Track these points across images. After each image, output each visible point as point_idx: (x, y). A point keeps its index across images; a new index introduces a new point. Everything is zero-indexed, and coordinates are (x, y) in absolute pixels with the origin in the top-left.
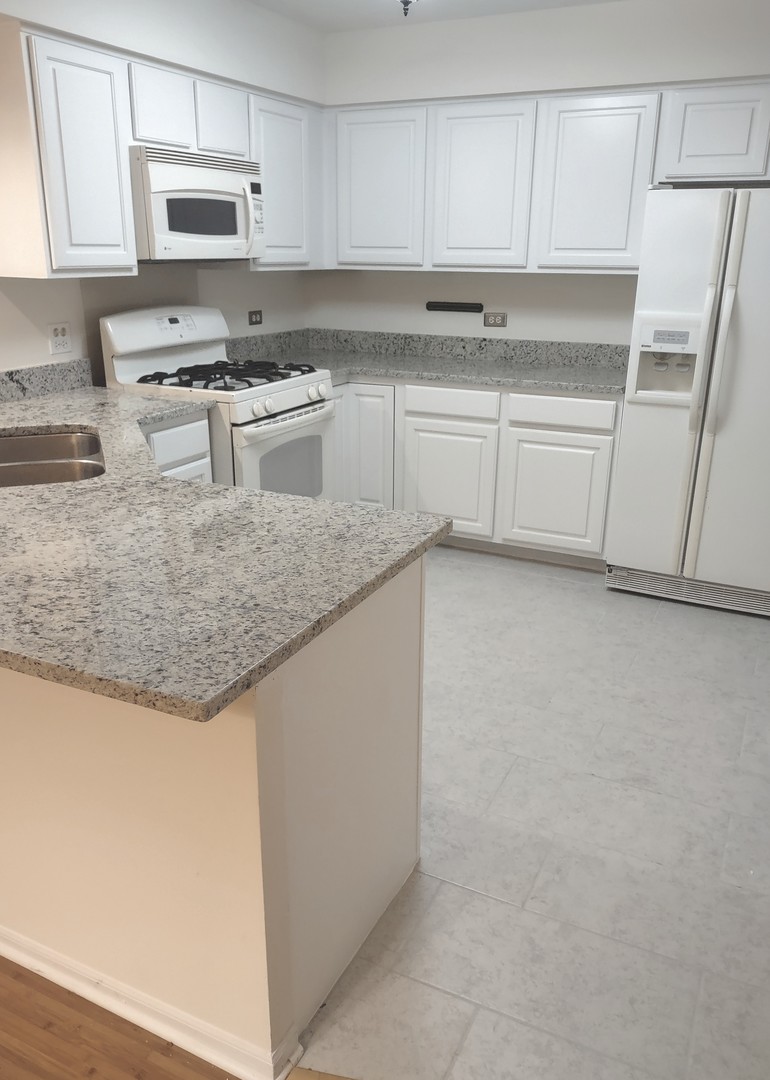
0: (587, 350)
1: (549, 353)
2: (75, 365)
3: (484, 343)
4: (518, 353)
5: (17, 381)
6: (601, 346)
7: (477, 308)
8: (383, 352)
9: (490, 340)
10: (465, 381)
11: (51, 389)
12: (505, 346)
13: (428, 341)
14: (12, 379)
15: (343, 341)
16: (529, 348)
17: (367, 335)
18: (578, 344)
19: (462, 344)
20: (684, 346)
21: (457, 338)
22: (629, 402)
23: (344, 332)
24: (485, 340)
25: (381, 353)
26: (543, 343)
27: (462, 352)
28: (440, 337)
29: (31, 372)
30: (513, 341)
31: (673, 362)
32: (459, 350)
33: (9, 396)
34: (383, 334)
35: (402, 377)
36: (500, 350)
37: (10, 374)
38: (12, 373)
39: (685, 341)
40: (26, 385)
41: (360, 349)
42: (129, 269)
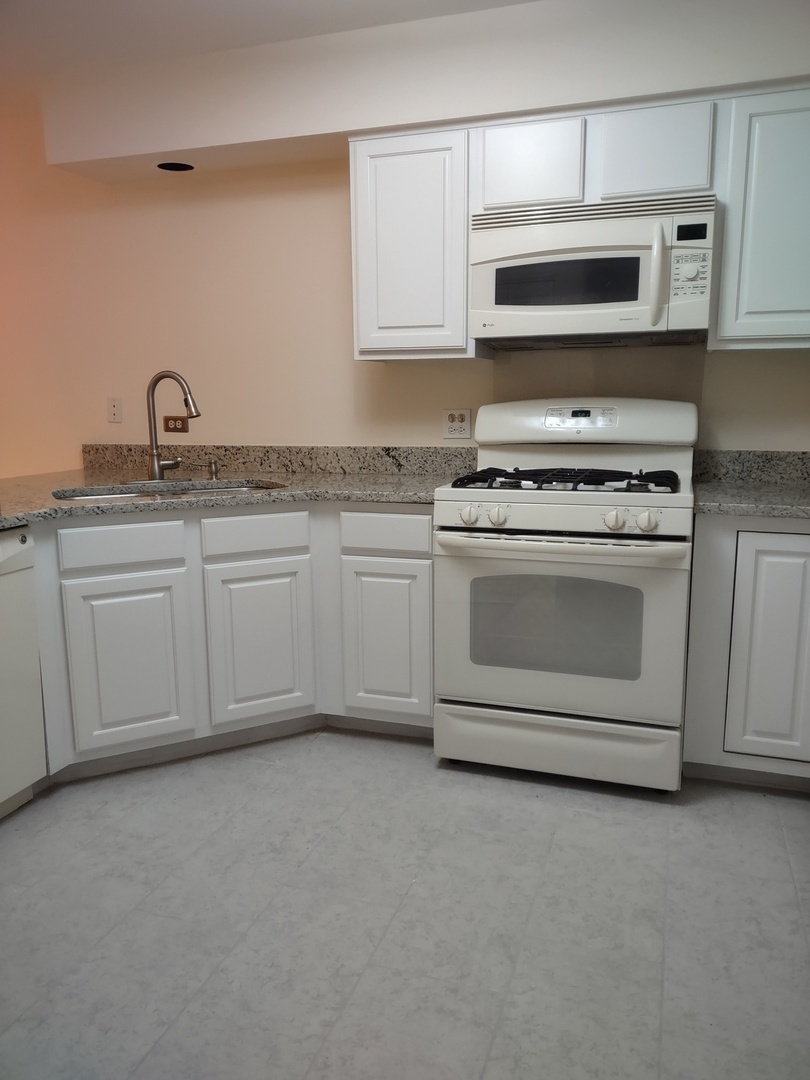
2: (463, 451)
5: (394, 457)
11: (430, 470)
14: (388, 454)
29: (409, 452)
33: (383, 469)
37: (387, 450)
38: (389, 449)
40: (403, 462)
42: (464, 351)
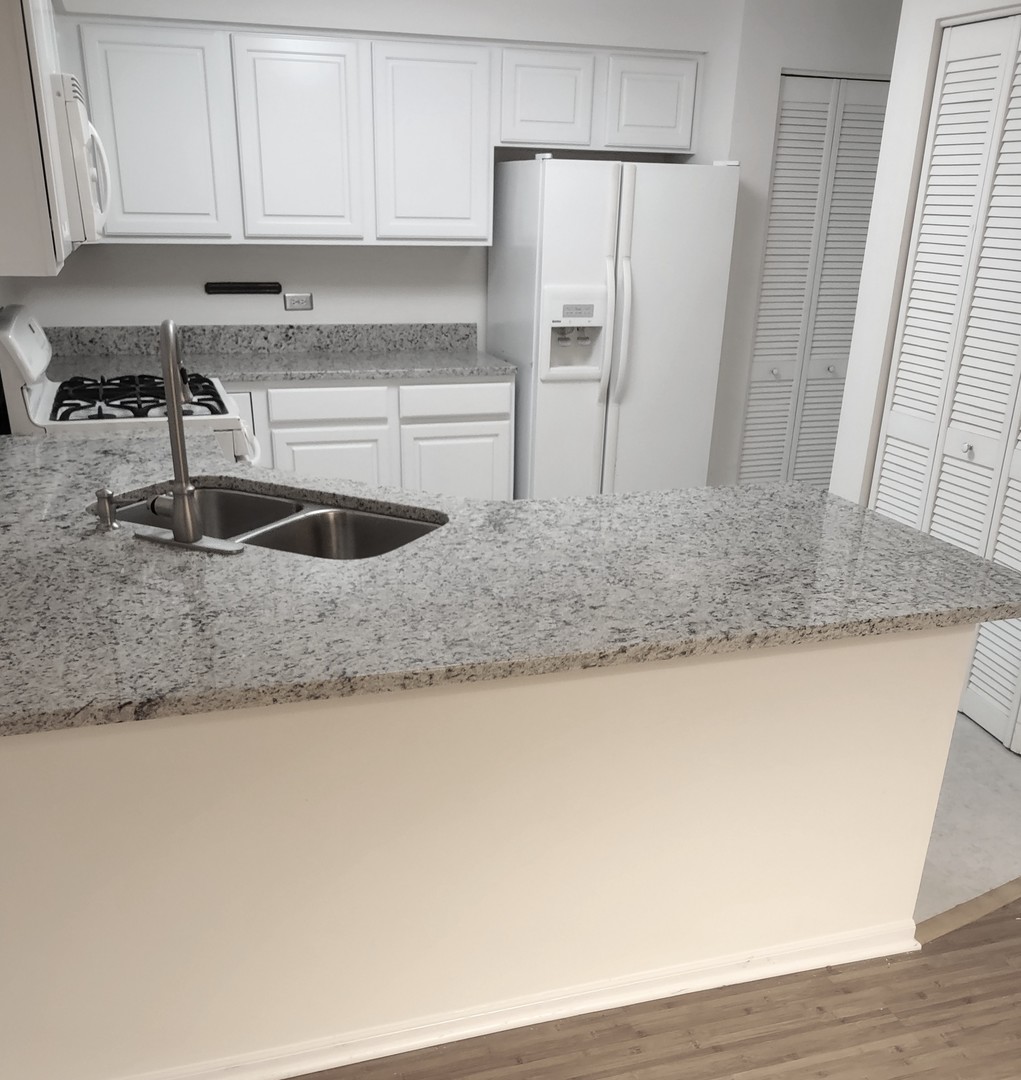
0: (412, 332)
1: (370, 338)
3: (291, 331)
4: (334, 340)
6: (425, 326)
7: (274, 288)
8: (153, 352)
9: (299, 327)
10: (347, 377)
12: (318, 333)
13: (217, 333)
15: (86, 342)
16: (346, 333)
17: (124, 332)
18: (402, 325)
19: (263, 334)
20: (590, 319)
21: (256, 327)
22: (543, 381)
23: (88, 330)
24: (291, 327)
25: (149, 354)
26: (362, 327)
27: (265, 343)
28: (232, 327)
30: (326, 327)
31: (573, 336)
32: (260, 342)
34: (148, 328)
35: (265, 379)
36: (312, 338)
39: (590, 315)
41: (115, 351)
